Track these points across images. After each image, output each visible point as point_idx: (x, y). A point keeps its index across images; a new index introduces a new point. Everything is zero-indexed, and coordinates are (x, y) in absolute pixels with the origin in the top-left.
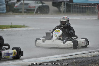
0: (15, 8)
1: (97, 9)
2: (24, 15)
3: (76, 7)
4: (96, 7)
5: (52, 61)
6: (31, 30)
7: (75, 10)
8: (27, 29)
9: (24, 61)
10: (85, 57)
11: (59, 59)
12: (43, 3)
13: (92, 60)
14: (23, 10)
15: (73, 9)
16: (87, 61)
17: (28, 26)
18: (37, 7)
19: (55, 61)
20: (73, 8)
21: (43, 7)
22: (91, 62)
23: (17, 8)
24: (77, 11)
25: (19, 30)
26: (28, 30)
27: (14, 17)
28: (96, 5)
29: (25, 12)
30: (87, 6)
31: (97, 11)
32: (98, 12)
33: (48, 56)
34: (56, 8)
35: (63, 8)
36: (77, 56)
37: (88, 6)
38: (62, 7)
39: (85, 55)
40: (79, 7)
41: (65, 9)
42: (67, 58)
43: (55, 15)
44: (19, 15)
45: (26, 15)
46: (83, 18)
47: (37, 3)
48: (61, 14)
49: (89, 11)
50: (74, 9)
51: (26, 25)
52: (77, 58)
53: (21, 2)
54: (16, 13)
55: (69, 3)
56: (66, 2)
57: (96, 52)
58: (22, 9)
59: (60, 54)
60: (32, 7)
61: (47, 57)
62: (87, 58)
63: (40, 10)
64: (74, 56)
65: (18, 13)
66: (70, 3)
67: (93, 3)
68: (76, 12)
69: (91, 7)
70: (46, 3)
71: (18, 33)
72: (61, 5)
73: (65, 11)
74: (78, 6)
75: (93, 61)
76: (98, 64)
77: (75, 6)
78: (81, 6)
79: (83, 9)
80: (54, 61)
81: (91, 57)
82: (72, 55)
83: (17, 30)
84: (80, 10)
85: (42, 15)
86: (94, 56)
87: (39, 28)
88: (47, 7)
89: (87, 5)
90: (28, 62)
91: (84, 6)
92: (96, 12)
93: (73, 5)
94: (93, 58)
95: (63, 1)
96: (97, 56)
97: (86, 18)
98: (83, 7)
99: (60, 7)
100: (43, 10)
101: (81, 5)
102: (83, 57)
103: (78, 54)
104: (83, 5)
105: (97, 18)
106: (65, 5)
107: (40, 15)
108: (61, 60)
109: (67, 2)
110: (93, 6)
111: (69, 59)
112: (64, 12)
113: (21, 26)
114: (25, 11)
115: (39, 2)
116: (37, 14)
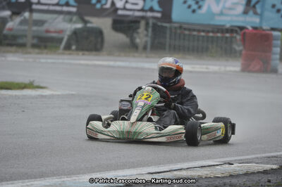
0: (5, 32)
1: (239, 43)
2: (30, 53)
3: (180, 34)
4: (235, 37)
6: (52, 97)
7: (177, 43)
8: (39, 92)
9: (32, 185)
10: (206, 178)
12: (86, 22)
14: (29, 41)
17: (42, 85)
18: (68, 33)
20: (170, 39)
21: (85, 34)
23: (12, 33)
24: (184, 47)
25: (16, 96)
26: (42, 96)
27: (3, 59)
28: (236, 32)
29: (34, 46)
30: (211, 34)
31: (238, 47)
32: (241, 51)
34: (122, 38)
35: (142, 37)
36: (184, 174)
37: (213, 32)
39: (206, 172)
40: (189, 35)
41: (149, 39)
43: (119, 56)
44: (16, 52)
45: (38, 53)
46: (198, 66)
47: (71, 21)
48: (136, 54)
49: (217, 46)
50: (175, 39)
51: (36, 83)
53: (22, 18)
54: (9, 48)
55: (159, 24)
56: (151, 22)
57: (235, 165)
58: (26, 36)
59: (134, 167)
60: (55, 32)
62: (210, 180)
63: (77, 41)
64: (175, 173)
65: (14, 49)
66: (165, 25)
67: (228, 25)
69: (222, 37)
70: (95, 22)
71: (15, 104)
72: (138, 28)
73: (149, 46)
74: (187, 32)
77: (179, 31)
78: (195, 33)
79: (198, 40)
81: (223, 177)
82: (168, 171)
83: (11, 96)
84: (191, 44)
85: (83, 54)
86: (231, 176)
87: (73, 93)
88: (99, 33)
89: (210, 29)
91: (203, 34)
92: (236, 52)
93: (171, 28)
94: (227, 181)
95: (143, 18)
96: (238, 176)
97: (207, 68)
98: (198, 36)
99: (135, 35)
100: (88, 42)
101: (194, 30)
102: (200, 178)
104: (199, 31)
105: (238, 69)
106: (150, 30)
107: (78, 54)
109: (154, 21)
110: (228, 35)
112: (145, 48)
113: (22, 83)
114: (35, 41)
115: (75, 18)
116: (67, 52)
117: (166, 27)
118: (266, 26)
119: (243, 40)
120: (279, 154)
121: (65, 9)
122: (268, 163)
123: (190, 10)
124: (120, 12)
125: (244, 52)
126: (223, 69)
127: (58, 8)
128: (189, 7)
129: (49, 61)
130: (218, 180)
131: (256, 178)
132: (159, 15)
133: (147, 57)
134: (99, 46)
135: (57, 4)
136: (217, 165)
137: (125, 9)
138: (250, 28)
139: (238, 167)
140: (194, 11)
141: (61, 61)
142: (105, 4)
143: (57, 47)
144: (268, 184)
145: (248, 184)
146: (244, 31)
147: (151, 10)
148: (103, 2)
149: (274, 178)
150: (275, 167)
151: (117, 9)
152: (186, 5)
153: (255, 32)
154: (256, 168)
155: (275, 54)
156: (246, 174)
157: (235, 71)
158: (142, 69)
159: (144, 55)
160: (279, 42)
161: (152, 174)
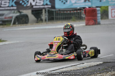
1: (84, 14)
3: (59, 13)
4: (82, 12)
6: (9, 44)
7: (59, 17)
8: (4, 43)
10: (73, 70)
12: (20, 12)
13: (81, 72)
15: (57, 17)
17: (5, 40)
18: (14, 18)
20: (56, 15)
21: (21, 17)
24: (62, 18)
26: (5, 45)
28: (82, 10)
30: (72, 12)
36: (64, 70)
37: (73, 11)
38: (44, 15)
39: (73, 68)
40: (63, 13)
41: (47, 17)
45: (2, 27)
47: (14, 13)
48: (42, 23)
49: (75, 17)
50: (58, 15)
51: (2, 40)
55: (51, 10)
56: (47, 9)
57: (85, 64)
59: (44, 69)
60: (9, 18)
61: (29, 74)
62: (75, 71)
63: (18, 21)
64: (61, 70)
67: (78, 8)
68: (60, 19)
69: (77, 13)
72: (42, 13)
73: (47, 20)
74: (62, 12)
75: (82, 74)
78: (65, 12)
79: (67, 15)
81: (80, 69)
82: (58, 69)
84: (64, 16)
85: (21, 26)
86: (84, 68)
87: (18, 42)
88: (26, 16)
91: (69, 12)
92: (83, 18)
93: (55, 11)
94: (82, 71)
95: (44, 8)
96: (86, 68)
98: (67, 13)
99: (41, 15)
100: (22, 20)
101: (65, 11)
103: (64, 68)
104: (67, 11)
105: (84, 24)
106: (47, 13)
107: (19, 26)
109: (49, 9)
110: (79, 11)
114: (0, 23)
115: (16, 11)
116: (15, 25)
117: (53, 11)
118: (94, 6)
119: (85, 12)
120: (102, 57)
121: (12, 8)
122: (98, 62)
123: (63, 3)
124: (34, 7)
125: (86, 18)
126: (78, 25)
127: (9, 8)
128: (62, 2)
129: (7, 30)
130: (78, 71)
131: (94, 68)
132: (50, 6)
133: (47, 24)
134: (27, 22)
135: (8, 7)
136: (78, 65)
137: (36, 5)
138: (87, 7)
139: (86, 64)
140: (64, 3)
141: (12, 29)
142: (28, 4)
143: (10, 24)
144: (99, 70)
145: (91, 71)
146: (85, 9)
147: (47, 4)
148: (27, 3)
150: (101, 63)
151: (33, 6)
152: (61, 1)
153: (90, 9)
155: (99, 17)
156: (90, 67)
157: (83, 26)
158: (46, 29)
159: (45, 23)
160: (99, 12)
161: (51, 71)
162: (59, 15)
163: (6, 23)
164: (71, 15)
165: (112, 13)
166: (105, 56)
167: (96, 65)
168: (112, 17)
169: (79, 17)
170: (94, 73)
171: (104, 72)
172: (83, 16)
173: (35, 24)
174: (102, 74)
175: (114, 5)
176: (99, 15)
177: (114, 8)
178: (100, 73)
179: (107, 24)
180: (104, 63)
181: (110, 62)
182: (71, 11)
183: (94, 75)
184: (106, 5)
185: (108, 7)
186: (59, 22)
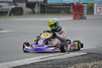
1: (72, 9)
4: (70, 7)
5: (26, 64)
7: (50, 10)
10: (61, 59)
11: (34, 62)
12: (16, 5)
13: (67, 61)
15: (48, 10)
16: (62, 63)
17: (1, 29)
18: (10, 9)
19: (30, 64)
20: (47, 9)
21: (16, 9)
22: (66, 64)
24: (52, 12)
26: (1, 33)
28: (71, 5)
30: (62, 7)
33: (22, 59)
34: (30, 10)
36: (52, 58)
37: (62, 6)
38: (37, 8)
39: (60, 57)
40: (54, 7)
41: (39, 10)
42: (42, 60)
47: (10, 5)
48: (35, 16)
49: (64, 11)
52: (52, 60)
56: (40, 3)
59: (34, 57)
60: (5, 9)
61: (21, 61)
62: (62, 60)
63: (13, 12)
64: (49, 58)
67: (68, 3)
69: (66, 8)
70: (20, 5)
72: (35, 6)
75: (68, 63)
76: (73, 65)
77: (50, 6)
79: (57, 9)
80: (28, 64)
81: (67, 58)
82: (47, 58)
84: (55, 10)
85: (16, 17)
86: (70, 58)
88: (21, 9)
90: (2, 67)
93: (47, 6)
94: (68, 60)
95: (37, 2)
96: (72, 57)
97: (61, 19)
99: (34, 9)
100: (17, 12)
101: (55, 6)
102: (59, 59)
103: (53, 56)
104: (57, 6)
105: (72, 18)
106: (40, 6)
107: (14, 17)
108: (35, 63)
110: (68, 7)
111: (44, 62)
112: (38, 13)
115: (12, 4)
116: (10, 16)
117: (45, 5)
118: (81, 2)
121: (9, 1)
122: (83, 52)
125: (74, 12)
126: (66, 19)
127: (6, 1)
129: (4, 20)
130: (65, 59)
131: (79, 58)
132: (43, 1)
133: (39, 16)
134: (21, 14)
136: (65, 54)
138: (75, 3)
139: (72, 54)
141: (8, 20)
143: (6, 15)
144: (83, 60)
145: (76, 60)
146: (74, 5)
149: (85, 58)
150: (85, 53)
153: (77, 5)
154: (79, 54)
155: (85, 12)
156: (75, 57)
157: (71, 20)
158: (37, 21)
159: (38, 16)
160: (86, 8)
161: (41, 59)
162: (50, 9)
163: (3, 14)
164: (61, 9)
165: (97, 9)
166: (89, 48)
167: (80, 56)
168: (97, 13)
169: (67, 12)
170: (78, 63)
171: (87, 62)
172: (72, 11)
173: (28, 16)
174: (85, 64)
175: (99, 3)
176: (86, 11)
177: (99, 5)
178: (84, 63)
179: (92, 19)
180: (88, 53)
181: (93, 53)
182: (60, 6)
183: (79, 64)
184: (92, 2)
185: (93, 4)
186: (50, 15)
